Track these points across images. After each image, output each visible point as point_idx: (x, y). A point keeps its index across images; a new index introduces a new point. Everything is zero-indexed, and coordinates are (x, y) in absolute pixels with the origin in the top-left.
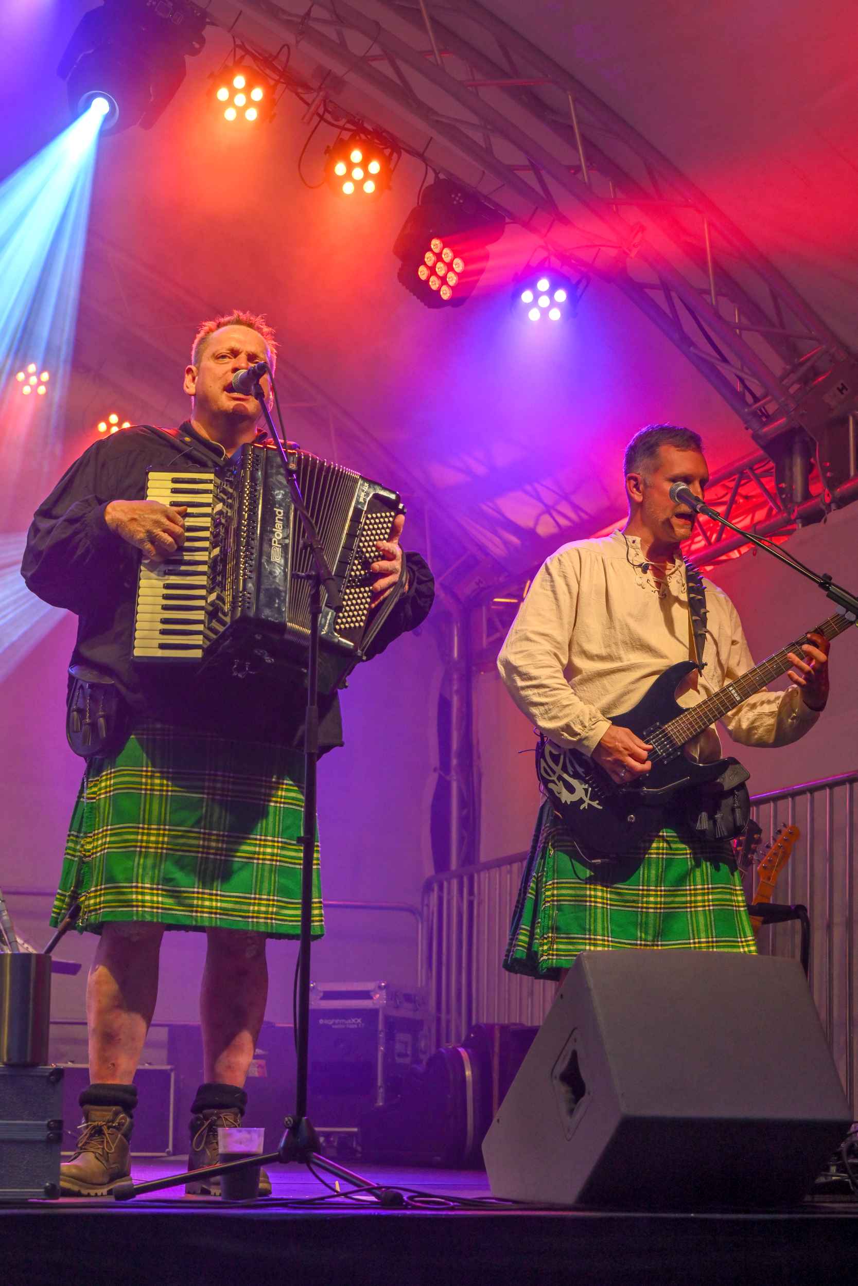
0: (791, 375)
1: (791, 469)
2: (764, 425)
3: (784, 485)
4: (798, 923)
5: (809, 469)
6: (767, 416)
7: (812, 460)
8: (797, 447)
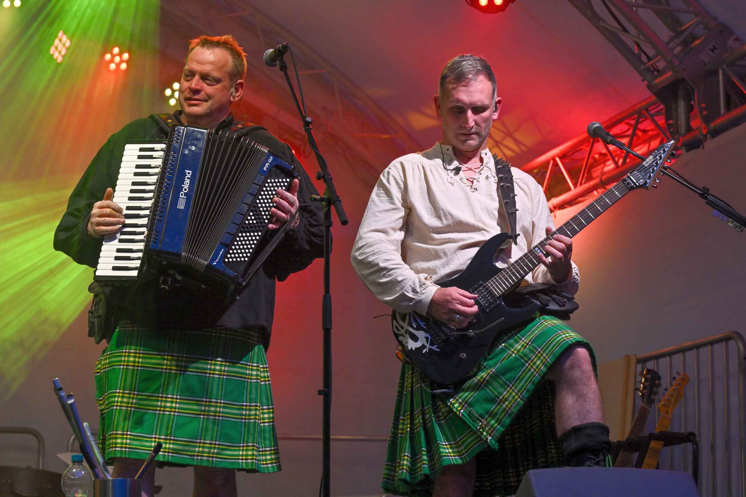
0: (675, 40)
1: (676, 110)
2: (656, 77)
3: (671, 122)
4: (689, 445)
5: (690, 109)
6: (658, 71)
7: (692, 102)
8: (681, 93)
